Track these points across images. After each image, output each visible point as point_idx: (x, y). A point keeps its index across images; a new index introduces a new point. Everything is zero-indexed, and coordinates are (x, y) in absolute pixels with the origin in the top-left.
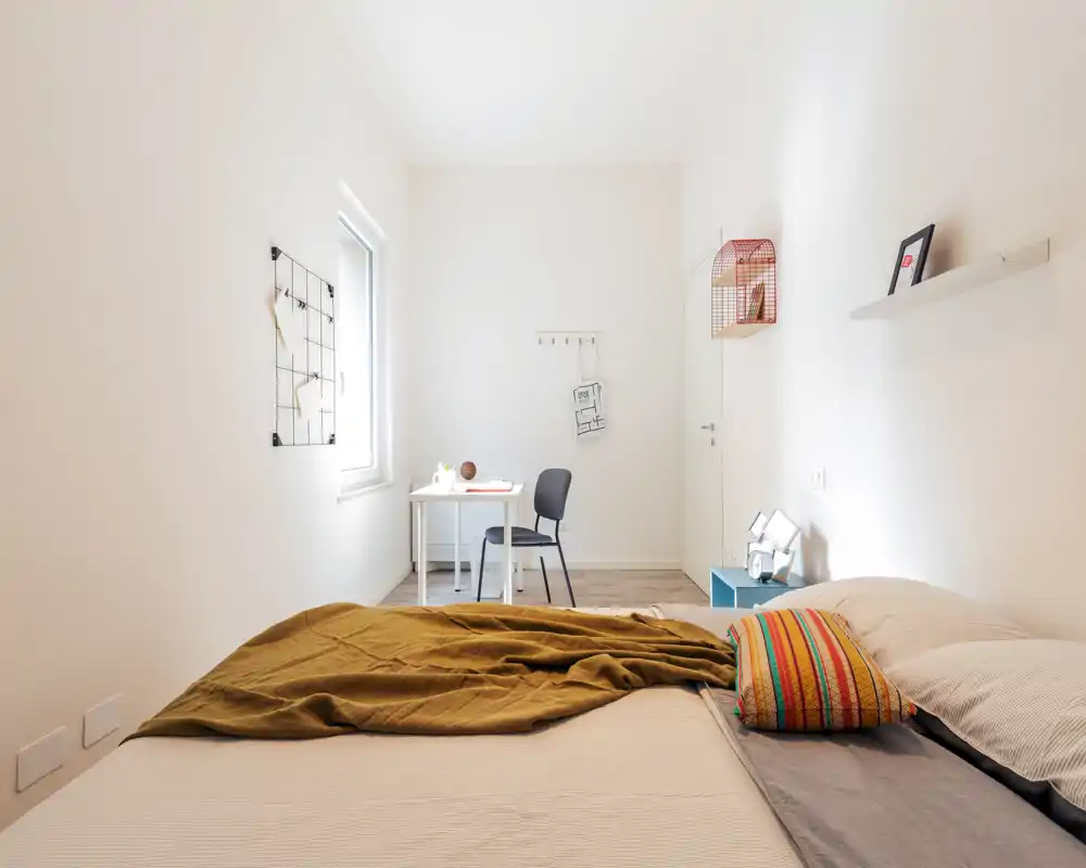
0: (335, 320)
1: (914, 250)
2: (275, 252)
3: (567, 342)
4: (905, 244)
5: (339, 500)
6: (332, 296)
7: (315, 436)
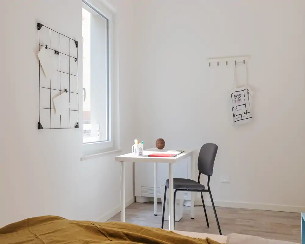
0: (79, 60)
2: (39, 26)
5: (81, 159)
6: (77, 47)
7: (65, 124)
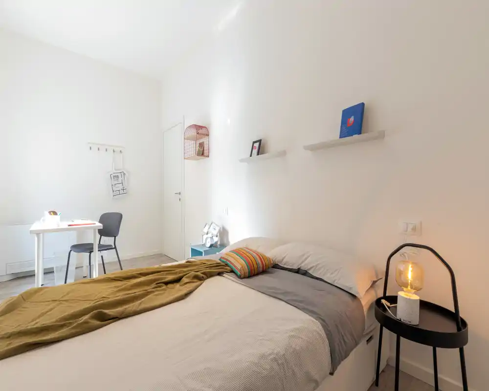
1: (257, 145)
3: (106, 150)
4: (254, 142)
